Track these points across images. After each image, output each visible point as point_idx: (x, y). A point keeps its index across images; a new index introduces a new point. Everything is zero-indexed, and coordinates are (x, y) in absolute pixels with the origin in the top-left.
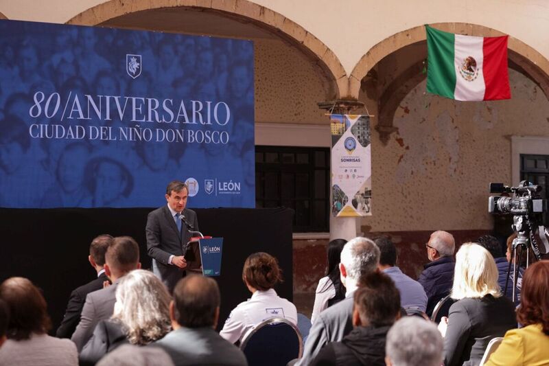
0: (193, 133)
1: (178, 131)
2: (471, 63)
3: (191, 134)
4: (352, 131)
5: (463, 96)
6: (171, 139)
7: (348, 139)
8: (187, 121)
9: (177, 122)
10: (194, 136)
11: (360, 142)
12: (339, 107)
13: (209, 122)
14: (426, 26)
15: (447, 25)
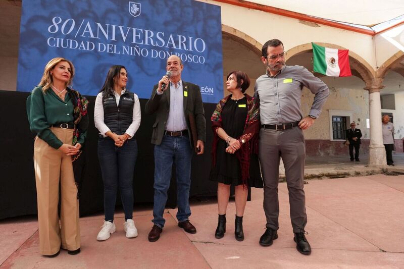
0: (179, 54)
2: (333, 60)
5: (330, 74)
6: (162, 57)
9: (167, 47)
13: (191, 49)
14: (312, 43)
15: (321, 43)
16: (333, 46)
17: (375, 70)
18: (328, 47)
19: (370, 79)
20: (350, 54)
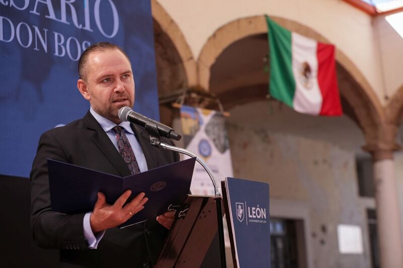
0: (63, 38)
1: (37, 29)
2: (307, 69)
3: (59, 41)
4: (207, 131)
5: (302, 106)
6: (25, 41)
7: (203, 141)
8: (52, 16)
9: (34, 12)
10: (65, 45)
11: (216, 146)
12: (190, 97)
13: (88, 27)
14: (266, 16)
15: (283, 20)
16: (307, 32)
17: (383, 103)
18: (298, 31)
19: (375, 125)
20: (338, 57)
